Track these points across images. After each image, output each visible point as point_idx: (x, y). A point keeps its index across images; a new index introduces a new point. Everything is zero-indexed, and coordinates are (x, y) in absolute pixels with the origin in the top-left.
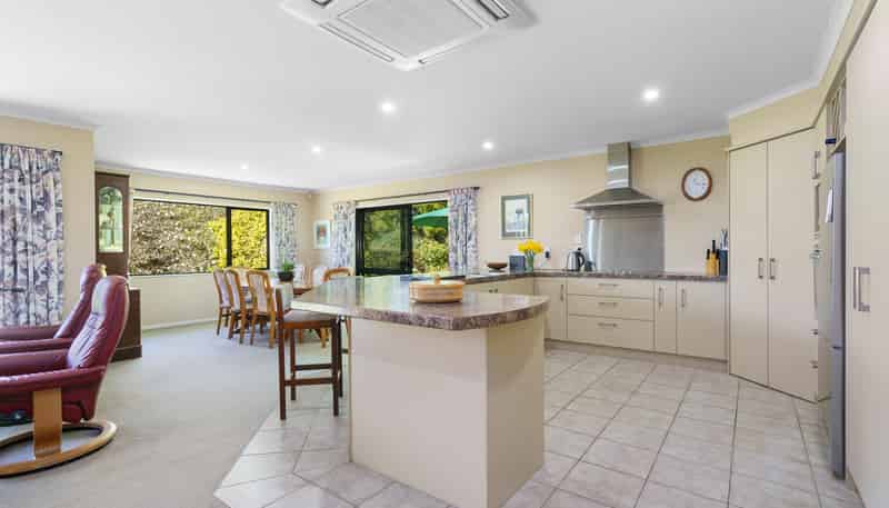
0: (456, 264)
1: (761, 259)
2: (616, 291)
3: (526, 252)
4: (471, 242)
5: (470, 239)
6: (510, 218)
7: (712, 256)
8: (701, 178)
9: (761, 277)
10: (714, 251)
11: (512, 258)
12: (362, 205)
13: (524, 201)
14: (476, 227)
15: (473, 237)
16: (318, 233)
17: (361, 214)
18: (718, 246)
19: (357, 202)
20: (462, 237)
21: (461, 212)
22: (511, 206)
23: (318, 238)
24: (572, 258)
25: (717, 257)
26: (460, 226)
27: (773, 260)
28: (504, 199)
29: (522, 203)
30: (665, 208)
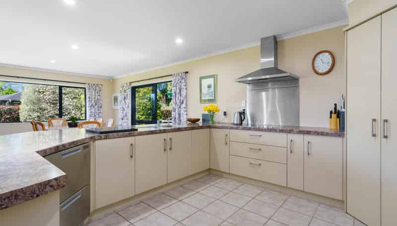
0: (175, 118)
1: (374, 120)
2: (261, 140)
3: (210, 111)
4: (183, 106)
5: (182, 103)
6: (205, 90)
7: (334, 116)
8: (326, 57)
9: (374, 135)
10: (335, 112)
11: (203, 115)
12: (134, 85)
13: (212, 79)
14: (186, 96)
15: (185, 102)
16: (114, 100)
17: (134, 90)
18: (338, 108)
19: (131, 83)
20: (178, 102)
21: (178, 87)
22: (205, 83)
23: (114, 103)
24: (237, 115)
25: (338, 117)
26: (177, 95)
27: (386, 121)
28: (201, 78)
29: (211, 81)
30: (300, 80)
